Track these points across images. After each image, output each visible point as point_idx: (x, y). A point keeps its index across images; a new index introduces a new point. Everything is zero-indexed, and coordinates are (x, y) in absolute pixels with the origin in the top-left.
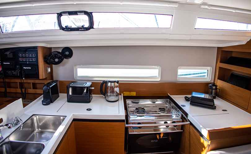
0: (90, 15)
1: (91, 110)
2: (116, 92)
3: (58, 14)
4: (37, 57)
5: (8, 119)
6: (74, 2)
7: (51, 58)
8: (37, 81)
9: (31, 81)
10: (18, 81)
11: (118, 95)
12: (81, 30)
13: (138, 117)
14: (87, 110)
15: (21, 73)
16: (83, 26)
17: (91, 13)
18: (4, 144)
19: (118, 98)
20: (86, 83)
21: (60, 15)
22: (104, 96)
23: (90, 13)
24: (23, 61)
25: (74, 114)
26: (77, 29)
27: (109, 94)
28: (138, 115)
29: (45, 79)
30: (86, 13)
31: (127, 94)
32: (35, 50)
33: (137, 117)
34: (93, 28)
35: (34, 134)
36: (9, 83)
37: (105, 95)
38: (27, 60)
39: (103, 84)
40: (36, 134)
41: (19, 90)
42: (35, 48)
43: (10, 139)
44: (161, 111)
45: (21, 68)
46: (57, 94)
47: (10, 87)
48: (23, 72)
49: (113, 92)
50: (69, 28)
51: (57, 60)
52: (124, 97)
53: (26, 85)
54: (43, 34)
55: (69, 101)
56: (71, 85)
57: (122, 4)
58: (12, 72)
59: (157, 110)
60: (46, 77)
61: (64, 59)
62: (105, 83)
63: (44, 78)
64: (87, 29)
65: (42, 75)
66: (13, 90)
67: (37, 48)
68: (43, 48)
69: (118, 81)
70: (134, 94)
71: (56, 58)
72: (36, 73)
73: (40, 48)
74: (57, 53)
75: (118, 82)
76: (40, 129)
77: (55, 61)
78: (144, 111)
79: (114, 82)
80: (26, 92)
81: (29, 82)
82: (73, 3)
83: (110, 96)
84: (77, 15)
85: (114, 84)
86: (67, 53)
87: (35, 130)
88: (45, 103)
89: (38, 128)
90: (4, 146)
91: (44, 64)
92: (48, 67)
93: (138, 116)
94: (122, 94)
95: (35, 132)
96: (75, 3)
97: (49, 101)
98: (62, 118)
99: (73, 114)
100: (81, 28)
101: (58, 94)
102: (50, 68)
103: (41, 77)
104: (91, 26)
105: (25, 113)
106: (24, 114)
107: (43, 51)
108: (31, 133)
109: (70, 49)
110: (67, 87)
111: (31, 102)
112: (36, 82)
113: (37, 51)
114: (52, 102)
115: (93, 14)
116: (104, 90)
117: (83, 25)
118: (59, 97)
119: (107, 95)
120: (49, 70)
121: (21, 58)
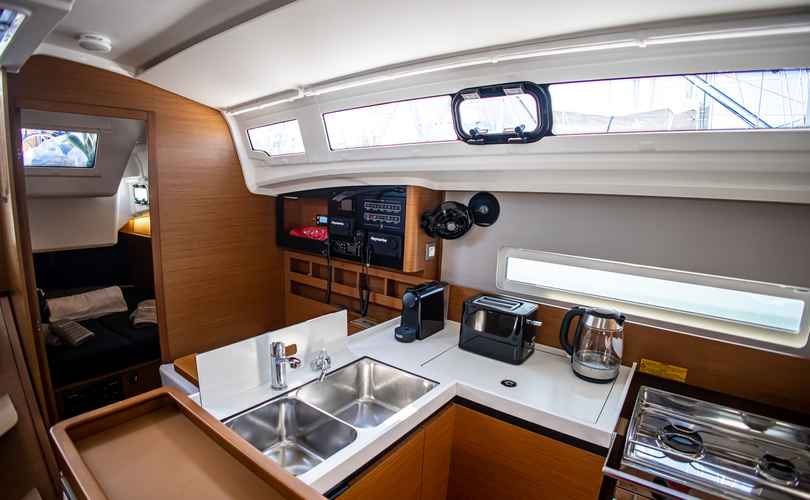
0: (540, 92)
1: (514, 385)
2: (614, 354)
3: (452, 95)
4: (403, 214)
5: (309, 350)
6: (492, 58)
7: (437, 220)
8: (398, 277)
9: (386, 274)
10: (358, 269)
11: (615, 361)
12: (512, 142)
13: (667, 459)
14: (503, 383)
15: (363, 249)
16: (518, 129)
17: (545, 86)
18: (286, 401)
19: (612, 371)
20: (521, 304)
21: (457, 99)
22: (569, 356)
23: (541, 85)
24: (371, 221)
25: (461, 383)
26: (502, 139)
27: (584, 354)
28: (669, 450)
29: (418, 274)
30: (528, 87)
31: (652, 367)
32: (400, 194)
33: (661, 455)
34: (549, 134)
35: (357, 405)
36: (339, 271)
37: (571, 354)
38: (382, 220)
39: (573, 317)
40: (362, 406)
41: (356, 293)
42: (402, 189)
43: (299, 395)
44: (770, 466)
45: (366, 238)
46: (439, 320)
47: (340, 282)
48: (368, 248)
49: (597, 347)
50: (481, 136)
51: (451, 226)
52: (637, 374)
53: (373, 284)
54: (416, 152)
55: (462, 346)
56: (475, 302)
57: (643, 45)
58: (346, 246)
59: (756, 460)
60: (421, 269)
61: (475, 226)
62: (579, 313)
63: (415, 270)
64: (531, 138)
65: (410, 262)
66: (344, 290)
67: (405, 191)
68: (421, 190)
69: (623, 317)
70: (680, 374)
71: (451, 221)
72: (397, 254)
73: (412, 190)
74: (453, 207)
75: (621, 319)
76: (372, 397)
77: (446, 230)
78: (698, 445)
79: (609, 316)
80: (371, 300)
81: (380, 275)
82: (489, 61)
83: (588, 360)
84: (504, 95)
85: (608, 325)
86: (484, 209)
87: (363, 395)
88: (401, 337)
89: (369, 393)
90: (283, 407)
91: (419, 233)
92: (430, 244)
93: (667, 455)
94: (635, 364)
95: (360, 400)
96: (494, 61)
97: (412, 334)
98: (426, 384)
99: (457, 384)
100: (514, 136)
101: (443, 320)
102: (434, 248)
103: (406, 269)
104: (545, 129)
105: (350, 347)
106: (347, 349)
107: (420, 199)
108: (351, 401)
109: (492, 196)
110: (464, 306)
111: (372, 325)
112: (397, 279)
113: (405, 197)
114: (418, 337)
115: (551, 89)
116: (571, 337)
117: (518, 125)
118: (443, 328)
119: (578, 356)
120: (432, 252)
121: (368, 214)
